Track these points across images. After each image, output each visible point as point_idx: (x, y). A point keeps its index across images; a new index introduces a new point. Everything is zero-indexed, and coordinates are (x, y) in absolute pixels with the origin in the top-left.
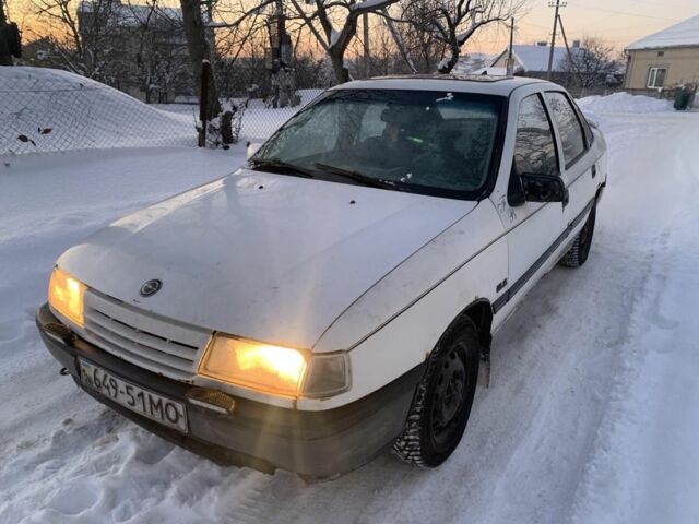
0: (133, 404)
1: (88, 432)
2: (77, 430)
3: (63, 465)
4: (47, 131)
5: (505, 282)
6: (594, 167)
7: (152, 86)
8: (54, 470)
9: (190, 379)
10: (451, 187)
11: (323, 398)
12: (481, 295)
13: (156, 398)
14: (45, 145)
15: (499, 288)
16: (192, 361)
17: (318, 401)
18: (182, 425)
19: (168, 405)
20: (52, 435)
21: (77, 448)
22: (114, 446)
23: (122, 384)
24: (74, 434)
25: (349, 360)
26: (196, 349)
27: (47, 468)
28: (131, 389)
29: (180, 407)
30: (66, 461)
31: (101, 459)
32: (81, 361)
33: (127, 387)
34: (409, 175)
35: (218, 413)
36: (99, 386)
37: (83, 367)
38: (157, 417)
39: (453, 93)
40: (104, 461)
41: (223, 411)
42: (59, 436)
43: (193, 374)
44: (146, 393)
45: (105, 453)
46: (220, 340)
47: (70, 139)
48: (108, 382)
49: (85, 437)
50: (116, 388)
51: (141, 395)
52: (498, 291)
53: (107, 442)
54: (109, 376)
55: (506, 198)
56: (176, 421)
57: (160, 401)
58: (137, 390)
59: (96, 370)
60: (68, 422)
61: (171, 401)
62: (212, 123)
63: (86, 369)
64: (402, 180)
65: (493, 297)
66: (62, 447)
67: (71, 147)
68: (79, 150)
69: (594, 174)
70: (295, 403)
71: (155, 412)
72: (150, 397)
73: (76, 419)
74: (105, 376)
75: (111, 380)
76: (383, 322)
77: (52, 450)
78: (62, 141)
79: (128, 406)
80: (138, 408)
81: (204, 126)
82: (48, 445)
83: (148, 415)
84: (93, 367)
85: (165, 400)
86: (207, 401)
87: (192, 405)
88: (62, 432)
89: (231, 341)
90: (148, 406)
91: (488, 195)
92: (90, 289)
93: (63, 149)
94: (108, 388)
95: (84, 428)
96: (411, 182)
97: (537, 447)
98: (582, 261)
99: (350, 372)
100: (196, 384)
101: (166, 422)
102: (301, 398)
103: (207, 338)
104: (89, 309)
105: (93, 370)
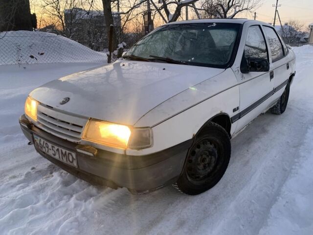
0: (55, 155)
1: (41, 173)
2: (37, 172)
3: (28, 186)
4: (42, 54)
5: (238, 108)
6: (288, 64)
7: (93, 44)
8: (23, 187)
9: (79, 141)
10: (213, 63)
11: (139, 149)
12: (224, 111)
13: (64, 151)
14: (41, 60)
15: (234, 110)
16: (80, 133)
17: (136, 151)
18: (75, 164)
19: (69, 154)
20: (25, 173)
21: (36, 179)
22: (51, 179)
23: (50, 145)
24: (35, 173)
25: (152, 132)
26: (82, 127)
27: (21, 187)
28: (54, 147)
29: (74, 155)
30: (30, 184)
31: (44, 183)
32: (35, 136)
33: (52, 147)
34: (193, 59)
35: (90, 156)
36: (42, 148)
37: (35, 139)
38: (64, 160)
39: (216, 23)
40: (45, 184)
41: (92, 155)
42: (28, 174)
43: (80, 139)
44: (60, 149)
45: (47, 181)
46: (93, 122)
47: (52, 58)
48: (45, 145)
49: (40, 175)
50: (48, 147)
51: (58, 150)
52: (234, 112)
53: (49, 177)
54: (45, 142)
55: (239, 69)
56: (72, 162)
57: (66, 152)
58: (56, 148)
59: (40, 140)
60: (33, 168)
61: (70, 152)
62: (114, 53)
63: (37, 140)
64: (189, 61)
65: (231, 114)
66: (28, 179)
67: (52, 62)
68: (55, 63)
69: (288, 67)
70: (125, 151)
71: (64, 158)
72: (61, 150)
73: (37, 168)
74: (44, 142)
75: (46, 144)
76: (170, 116)
77: (24, 179)
78: (48, 58)
79: (53, 156)
80: (57, 157)
81: (110, 54)
82: (23, 177)
83: (61, 160)
84: (39, 138)
85: (68, 152)
86: (84, 150)
87: (79, 152)
88: (30, 172)
89: (97, 123)
90: (61, 155)
91: (230, 67)
92: (41, 104)
93: (49, 62)
94: (45, 148)
95: (40, 171)
96: (194, 61)
97: (253, 190)
98: (282, 112)
99: (152, 137)
100: (81, 144)
101: (69, 163)
102: (128, 149)
103: (86, 122)
104: (40, 113)
105: (39, 140)
